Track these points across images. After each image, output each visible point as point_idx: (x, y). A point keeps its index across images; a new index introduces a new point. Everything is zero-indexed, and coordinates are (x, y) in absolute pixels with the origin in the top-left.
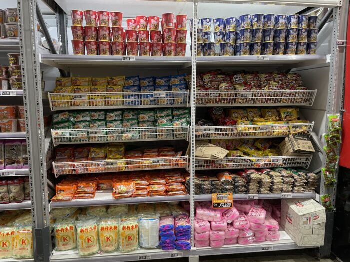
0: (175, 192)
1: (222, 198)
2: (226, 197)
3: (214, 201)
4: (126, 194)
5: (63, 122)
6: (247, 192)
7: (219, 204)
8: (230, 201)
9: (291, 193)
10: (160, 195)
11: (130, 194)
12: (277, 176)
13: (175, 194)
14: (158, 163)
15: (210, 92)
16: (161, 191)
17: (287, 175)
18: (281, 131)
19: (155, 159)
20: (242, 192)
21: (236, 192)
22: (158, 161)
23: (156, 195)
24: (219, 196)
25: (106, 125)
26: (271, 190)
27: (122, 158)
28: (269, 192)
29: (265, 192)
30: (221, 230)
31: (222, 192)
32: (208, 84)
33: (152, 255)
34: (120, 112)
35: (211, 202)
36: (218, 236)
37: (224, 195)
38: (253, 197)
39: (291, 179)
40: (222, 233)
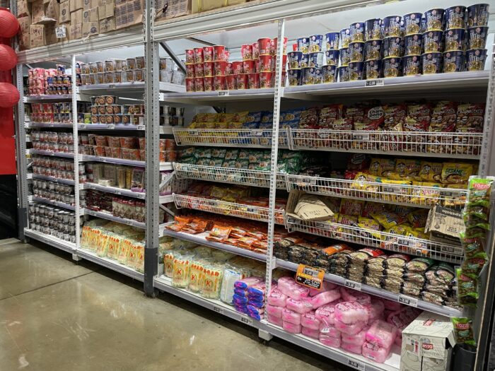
0: (260, 250)
1: (310, 273)
2: (315, 273)
3: (299, 274)
4: (217, 238)
5: (188, 156)
6: (346, 275)
7: (303, 279)
8: (318, 280)
9: (416, 300)
10: (246, 248)
11: (221, 239)
12: (394, 266)
13: (260, 252)
14: (252, 213)
15: (319, 131)
16: (248, 245)
17: (413, 269)
18: (423, 197)
19: (250, 207)
20: (340, 274)
21: (330, 271)
22: (253, 210)
23: (242, 247)
24: (307, 269)
25: (223, 163)
26: (383, 285)
27: (233, 202)
28: (378, 286)
29: (373, 284)
30: (295, 312)
31: (313, 266)
32: (322, 121)
33: (224, 310)
34: (236, 152)
35: (295, 273)
36: (290, 317)
37: (313, 270)
38: (352, 285)
39: (420, 276)
40: (295, 316)
